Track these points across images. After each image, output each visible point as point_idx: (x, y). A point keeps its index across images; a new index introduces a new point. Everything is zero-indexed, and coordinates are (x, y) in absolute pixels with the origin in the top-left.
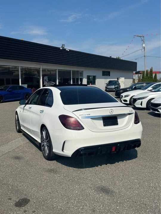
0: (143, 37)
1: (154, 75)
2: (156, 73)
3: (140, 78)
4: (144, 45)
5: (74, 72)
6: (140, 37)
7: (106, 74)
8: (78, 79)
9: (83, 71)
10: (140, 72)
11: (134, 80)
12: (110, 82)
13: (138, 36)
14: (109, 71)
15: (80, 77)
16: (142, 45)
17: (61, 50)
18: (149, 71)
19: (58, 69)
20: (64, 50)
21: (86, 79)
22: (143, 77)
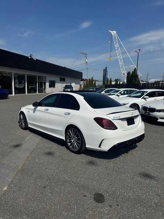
0: (86, 54)
1: (94, 82)
2: (95, 81)
3: (85, 84)
4: (87, 61)
5: (39, 76)
6: (84, 54)
7: (62, 80)
8: (42, 83)
9: (46, 77)
10: (84, 80)
11: (81, 85)
12: (66, 86)
13: (83, 53)
14: (64, 78)
15: (43, 81)
16: (86, 60)
17: (30, 58)
18: (91, 79)
19: (27, 74)
20: (32, 59)
21: (48, 83)
22: (87, 83)
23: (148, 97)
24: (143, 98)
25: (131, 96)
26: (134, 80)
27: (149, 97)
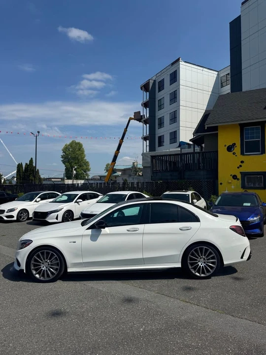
23: (81, 200)
24: (76, 202)
25: (58, 200)
26: (31, 177)
27: (83, 201)
